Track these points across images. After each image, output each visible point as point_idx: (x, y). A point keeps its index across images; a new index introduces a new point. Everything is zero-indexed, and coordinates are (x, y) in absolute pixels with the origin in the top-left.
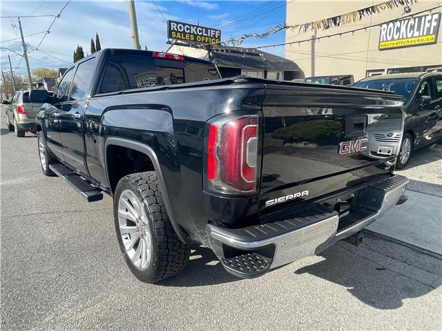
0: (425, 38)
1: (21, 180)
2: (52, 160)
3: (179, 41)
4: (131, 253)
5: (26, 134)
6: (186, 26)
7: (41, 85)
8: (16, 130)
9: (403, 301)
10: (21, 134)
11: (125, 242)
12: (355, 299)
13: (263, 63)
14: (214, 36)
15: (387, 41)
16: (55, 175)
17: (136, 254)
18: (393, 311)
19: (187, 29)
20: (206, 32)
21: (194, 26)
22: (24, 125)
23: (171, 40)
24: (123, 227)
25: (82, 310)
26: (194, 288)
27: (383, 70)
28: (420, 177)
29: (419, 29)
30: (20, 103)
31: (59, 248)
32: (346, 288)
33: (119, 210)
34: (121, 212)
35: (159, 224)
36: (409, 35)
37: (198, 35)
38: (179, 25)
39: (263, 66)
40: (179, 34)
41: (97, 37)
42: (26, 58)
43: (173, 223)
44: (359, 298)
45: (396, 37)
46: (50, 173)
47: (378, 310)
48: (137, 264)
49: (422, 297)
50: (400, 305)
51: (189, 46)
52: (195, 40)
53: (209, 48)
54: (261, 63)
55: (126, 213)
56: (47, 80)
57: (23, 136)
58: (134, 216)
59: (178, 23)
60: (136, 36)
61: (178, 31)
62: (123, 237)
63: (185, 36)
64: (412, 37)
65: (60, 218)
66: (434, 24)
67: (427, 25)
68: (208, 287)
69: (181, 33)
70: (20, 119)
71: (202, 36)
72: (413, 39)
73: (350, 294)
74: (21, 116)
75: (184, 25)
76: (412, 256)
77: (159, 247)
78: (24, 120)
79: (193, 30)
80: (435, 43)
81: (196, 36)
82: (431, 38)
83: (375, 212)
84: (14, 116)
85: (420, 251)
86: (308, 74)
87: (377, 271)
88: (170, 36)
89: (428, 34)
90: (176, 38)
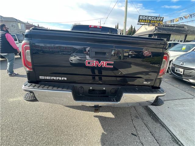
6: (146, 17)
14: (160, 20)
19: (147, 18)
20: (156, 19)
21: (150, 17)
23: (139, 23)
37: (152, 20)
38: (144, 17)
39: (185, 32)
40: (143, 20)
51: (146, 25)
61: (143, 19)
63: (145, 21)
69: (144, 20)
75: (146, 16)
79: (150, 18)
81: (150, 21)
88: (139, 21)
90: (141, 22)
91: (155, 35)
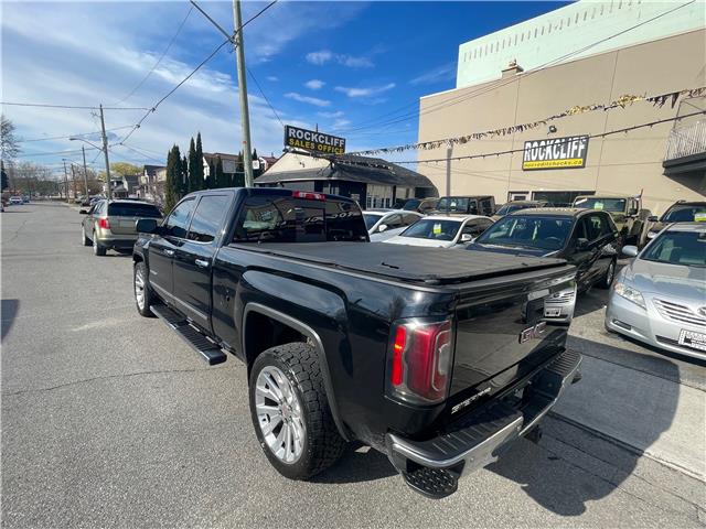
0: (573, 161)
1: (112, 322)
2: (153, 299)
3: (297, 149)
4: (271, 440)
5: (108, 252)
6: (306, 134)
7: (120, 183)
8: (95, 247)
9: (586, 503)
10: (101, 252)
11: (263, 425)
12: (532, 501)
13: (392, 178)
14: (338, 145)
15: (531, 160)
16: (154, 316)
17: (277, 442)
18: (577, 518)
19: (308, 136)
20: (329, 141)
21: (315, 133)
22: (106, 242)
23: (288, 147)
24: (261, 406)
25: (218, 518)
26: (347, 485)
27: (527, 193)
28: (581, 333)
29: (565, 151)
30: (104, 216)
31: (176, 425)
32: (519, 485)
33: (258, 387)
34: (260, 388)
35: (316, 416)
36: (556, 157)
37: (319, 143)
38: (298, 131)
39: (392, 181)
40: (297, 141)
41: (199, 135)
42: (106, 153)
43: (335, 418)
44: (536, 499)
45: (541, 158)
46: (147, 314)
47: (559, 517)
48: (279, 453)
49: (605, 499)
50: (583, 509)
51: (308, 155)
52: (316, 149)
53: (332, 160)
54: (389, 177)
55: (266, 391)
56: (127, 178)
57: (105, 255)
58: (277, 395)
59: (297, 129)
60: (248, 142)
61: (297, 138)
62: (260, 419)
63: (304, 144)
64: (559, 159)
65: (170, 380)
66: (582, 147)
67: (575, 147)
68: (363, 484)
69: (300, 140)
70: (103, 234)
71: (323, 144)
72: (560, 161)
73: (525, 493)
74: (104, 231)
75: (304, 131)
76: (585, 440)
77: (316, 442)
78: (106, 236)
79: (314, 137)
80: (583, 167)
81: (316, 144)
82: (579, 162)
83: (552, 400)
84: (94, 230)
85: (593, 433)
86: (442, 193)
87: (550, 462)
88: (287, 143)
89: (576, 156)
90: (294, 146)
91: (334, 183)
